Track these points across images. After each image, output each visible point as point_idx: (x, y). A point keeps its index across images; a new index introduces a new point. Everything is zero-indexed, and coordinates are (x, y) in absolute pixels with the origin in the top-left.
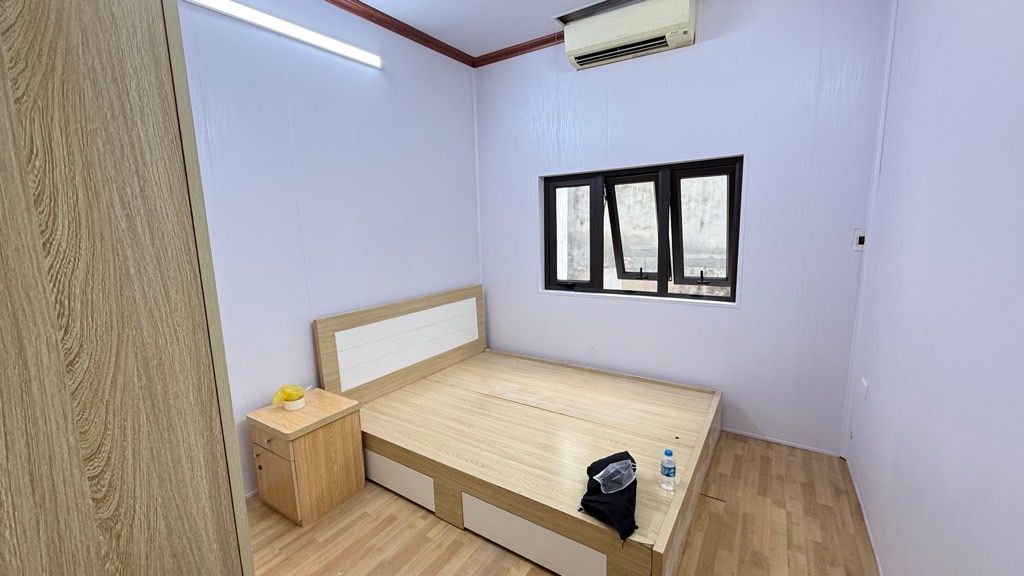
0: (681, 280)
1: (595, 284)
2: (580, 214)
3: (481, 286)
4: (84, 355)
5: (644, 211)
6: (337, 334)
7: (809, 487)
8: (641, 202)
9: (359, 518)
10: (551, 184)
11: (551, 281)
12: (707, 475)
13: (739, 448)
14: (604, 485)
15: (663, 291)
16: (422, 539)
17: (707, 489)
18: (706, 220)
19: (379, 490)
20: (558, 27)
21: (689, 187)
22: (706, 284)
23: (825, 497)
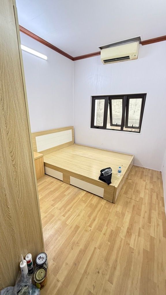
0: (127, 127)
1: (104, 127)
2: (100, 107)
3: (73, 126)
4: (9, 132)
5: (119, 107)
6: (36, 137)
7: (152, 178)
8: (118, 104)
9: (44, 182)
10: (94, 98)
11: (93, 126)
12: (128, 175)
13: (137, 169)
14: (105, 174)
15: (122, 130)
16: (60, 186)
17: (128, 177)
18: (136, 111)
19: (48, 176)
20: (99, 50)
21: (132, 101)
22: (133, 128)
23: (155, 179)
